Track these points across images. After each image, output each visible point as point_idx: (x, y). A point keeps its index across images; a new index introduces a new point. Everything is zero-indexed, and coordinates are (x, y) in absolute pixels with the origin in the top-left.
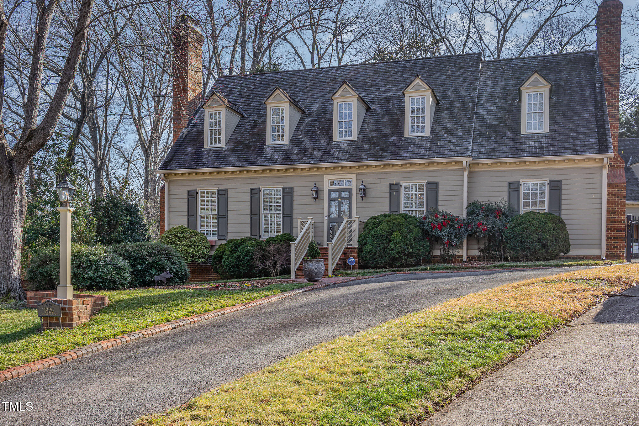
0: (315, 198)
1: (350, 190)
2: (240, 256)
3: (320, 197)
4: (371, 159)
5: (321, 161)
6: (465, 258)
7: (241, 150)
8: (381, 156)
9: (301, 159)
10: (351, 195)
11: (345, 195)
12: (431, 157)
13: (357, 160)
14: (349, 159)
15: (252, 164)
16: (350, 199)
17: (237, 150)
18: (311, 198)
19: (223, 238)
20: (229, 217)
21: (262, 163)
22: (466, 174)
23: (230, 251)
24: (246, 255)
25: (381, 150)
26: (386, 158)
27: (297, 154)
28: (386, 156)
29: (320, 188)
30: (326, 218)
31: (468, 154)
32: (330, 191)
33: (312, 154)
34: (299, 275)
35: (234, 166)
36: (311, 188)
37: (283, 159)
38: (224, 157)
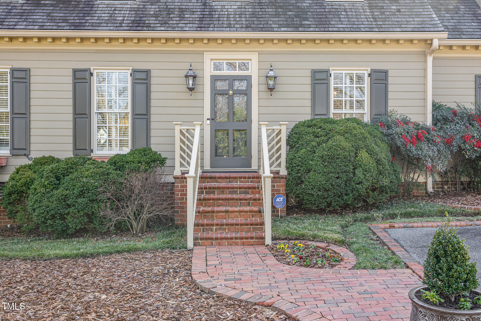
0: (191, 89)
1: (248, 79)
2: (66, 197)
3: (198, 88)
4: (286, 29)
5: (201, 28)
6: (430, 189)
7: (52, 5)
8: (302, 25)
9: (164, 23)
10: (249, 86)
11: (241, 86)
12: (381, 30)
13: (262, 30)
14: (248, 27)
15: (77, 27)
16: (247, 93)
17: (45, 5)
18: (184, 88)
19: (23, 152)
20: (33, 117)
21: (95, 27)
22: (430, 59)
23: (45, 186)
24: (81, 194)
25: (296, 16)
26: (311, 29)
27: (156, 16)
28: (309, 26)
29: (198, 73)
30: (208, 122)
31: (440, 29)
32: (215, 79)
33: (182, 17)
34: (202, 239)
35: (42, 28)
36: (184, 73)
37: (133, 22)
38: (21, 14)
